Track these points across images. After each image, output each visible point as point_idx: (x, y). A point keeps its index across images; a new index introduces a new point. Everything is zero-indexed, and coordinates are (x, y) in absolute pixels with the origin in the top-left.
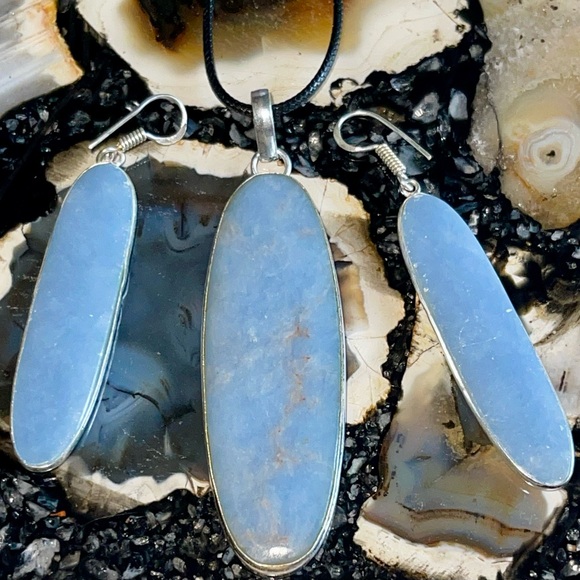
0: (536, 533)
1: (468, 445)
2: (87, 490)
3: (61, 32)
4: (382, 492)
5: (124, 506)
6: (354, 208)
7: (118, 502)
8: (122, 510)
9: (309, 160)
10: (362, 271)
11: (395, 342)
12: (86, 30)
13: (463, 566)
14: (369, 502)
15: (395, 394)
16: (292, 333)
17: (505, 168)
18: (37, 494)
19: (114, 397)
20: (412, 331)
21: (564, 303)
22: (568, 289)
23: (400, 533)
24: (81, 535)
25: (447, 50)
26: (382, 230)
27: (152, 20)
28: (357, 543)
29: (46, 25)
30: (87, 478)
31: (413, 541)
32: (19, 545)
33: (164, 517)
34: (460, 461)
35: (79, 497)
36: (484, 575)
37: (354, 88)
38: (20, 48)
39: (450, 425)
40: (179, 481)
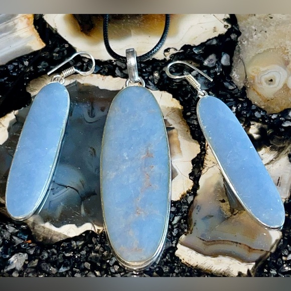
0: (267, 251)
1: (232, 211)
2: (42, 230)
3: (35, 28)
4: (189, 232)
5: (60, 238)
6: (176, 104)
7: (57, 236)
8: (59, 240)
9: (154, 83)
10: (179, 132)
11: (196, 163)
12: (47, 27)
13: (230, 267)
14: (183, 237)
15: (196, 187)
16: (145, 156)
17: (248, 86)
18: (17, 233)
19: (57, 188)
20: (204, 159)
21: (279, 146)
22: (280, 140)
23: (198, 251)
24: (39, 252)
25: (220, 35)
26: (189, 114)
27: (79, 22)
28: (177, 256)
29: (28, 24)
30: (43, 225)
31: (205, 255)
32: (8, 256)
33: (80, 243)
34: (228, 218)
35: (38, 234)
36: (241, 271)
37: (175, 52)
38: (16, 34)
39: (223, 201)
40: (88, 226)
